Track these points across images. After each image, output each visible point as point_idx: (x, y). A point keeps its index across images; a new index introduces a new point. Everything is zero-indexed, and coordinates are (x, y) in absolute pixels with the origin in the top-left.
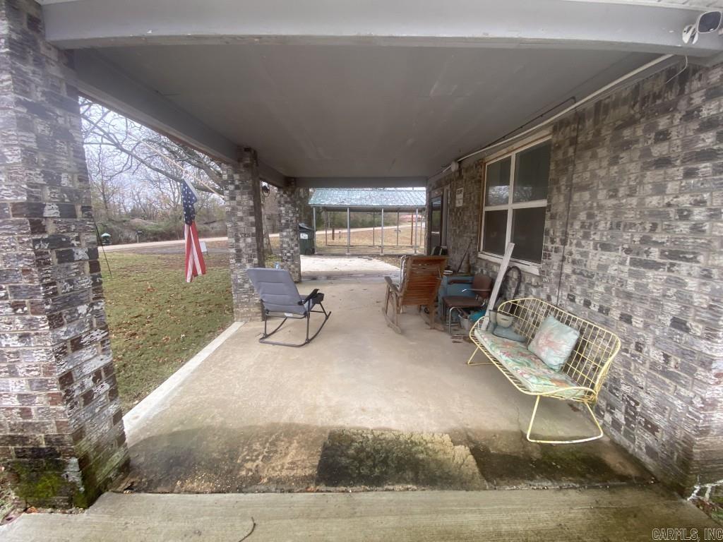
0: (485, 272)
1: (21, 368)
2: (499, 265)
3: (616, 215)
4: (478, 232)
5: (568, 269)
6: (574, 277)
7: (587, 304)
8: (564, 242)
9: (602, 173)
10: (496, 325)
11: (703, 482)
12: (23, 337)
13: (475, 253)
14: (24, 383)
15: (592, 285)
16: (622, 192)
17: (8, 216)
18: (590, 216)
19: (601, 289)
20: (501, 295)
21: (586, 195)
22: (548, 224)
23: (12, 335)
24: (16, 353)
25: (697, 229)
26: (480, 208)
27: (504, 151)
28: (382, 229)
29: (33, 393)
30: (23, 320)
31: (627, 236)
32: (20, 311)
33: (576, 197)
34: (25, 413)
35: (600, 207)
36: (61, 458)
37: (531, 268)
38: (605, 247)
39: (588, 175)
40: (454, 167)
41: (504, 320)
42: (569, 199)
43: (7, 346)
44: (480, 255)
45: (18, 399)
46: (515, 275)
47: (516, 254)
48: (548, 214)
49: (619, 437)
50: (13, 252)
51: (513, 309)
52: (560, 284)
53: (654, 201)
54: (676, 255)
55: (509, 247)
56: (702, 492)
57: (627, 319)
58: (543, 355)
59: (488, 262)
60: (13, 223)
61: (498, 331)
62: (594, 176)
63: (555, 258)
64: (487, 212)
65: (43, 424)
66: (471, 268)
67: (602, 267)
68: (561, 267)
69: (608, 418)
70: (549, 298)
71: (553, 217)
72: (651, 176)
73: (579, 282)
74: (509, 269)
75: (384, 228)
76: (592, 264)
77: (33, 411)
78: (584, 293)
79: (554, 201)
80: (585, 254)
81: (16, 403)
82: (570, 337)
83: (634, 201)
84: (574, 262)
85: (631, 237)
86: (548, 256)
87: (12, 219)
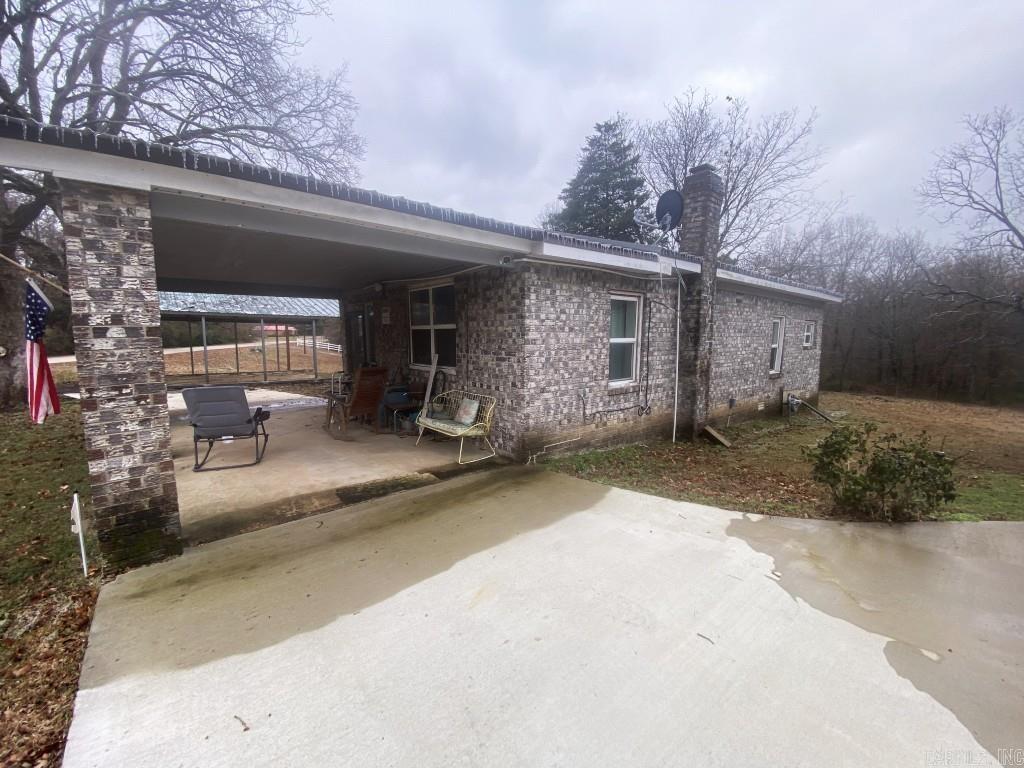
0: (417, 379)
1: (137, 447)
2: (428, 372)
3: (488, 335)
4: (408, 346)
5: (471, 367)
6: (474, 372)
7: (482, 385)
8: (467, 351)
9: (480, 312)
10: (433, 412)
11: (532, 455)
12: (143, 422)
13: (407, 365)
14: (138, 458)
15: (483, 374)
16: (489, 323)
17: (143, 336)
18: (478, 335)
19: (486, 376)
20: (433, 394)
21: (475, 323)
22: (457, 340)
23: (132, 421)
24: (134, 436)
25: (514, 341)
26: (407, 327)
27: (423, 284)
28: (205, 350)
29: (145, 465)
30: (144, 409)
31: (493, 346)
32: (143, 402)
33: (471, 324)
34: (134, 483)
35: (482, 331)
36: (164, 515)
37: (451, 371)
38: (486, 352)
39: (474, 312)
40: (378, 288)
41: (438, 407)
42: (467, 325)
43: (126, 430)
44: (411, 367)
45: (129, 472)
46: (441, 377)
47: (440, 363)
48: (457, 334)
49: (501, 452)
50: (144, 360)
51: (442, 400)
52: (468, 378)
53: (500, 329)
54: (509, 354)
55: (435, 358)
56: (532, 459)
57: (497, 388)
58: (463, 420)
59: (420, 372)
60: (147, 340)
61: (435, 416)
62: (477, 313)
63: (464, 361)
64: (414, 331)
65: (151, 489)
66: (405, 379)
67: (486, 363)
68: (467, 367)
69: (496, 445)
70: (463, 389)
71: (460, 336)
72: (499, 317)
73: (477, 374)
74: (436, 373)
75: (209, 348)
76: (482, 363)
77: (142, 481)
78: (480, 380)
79: (460, 325)
80: (478, 357)
81: (127, 475)
82: (475, 405)
83: (494, 328)
84: (474, 363)
85: (495, 346)
86: (460, 361)
87: (146, 337)
